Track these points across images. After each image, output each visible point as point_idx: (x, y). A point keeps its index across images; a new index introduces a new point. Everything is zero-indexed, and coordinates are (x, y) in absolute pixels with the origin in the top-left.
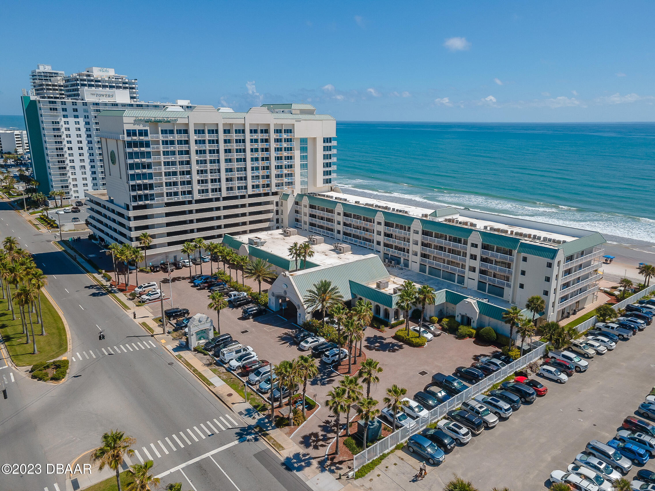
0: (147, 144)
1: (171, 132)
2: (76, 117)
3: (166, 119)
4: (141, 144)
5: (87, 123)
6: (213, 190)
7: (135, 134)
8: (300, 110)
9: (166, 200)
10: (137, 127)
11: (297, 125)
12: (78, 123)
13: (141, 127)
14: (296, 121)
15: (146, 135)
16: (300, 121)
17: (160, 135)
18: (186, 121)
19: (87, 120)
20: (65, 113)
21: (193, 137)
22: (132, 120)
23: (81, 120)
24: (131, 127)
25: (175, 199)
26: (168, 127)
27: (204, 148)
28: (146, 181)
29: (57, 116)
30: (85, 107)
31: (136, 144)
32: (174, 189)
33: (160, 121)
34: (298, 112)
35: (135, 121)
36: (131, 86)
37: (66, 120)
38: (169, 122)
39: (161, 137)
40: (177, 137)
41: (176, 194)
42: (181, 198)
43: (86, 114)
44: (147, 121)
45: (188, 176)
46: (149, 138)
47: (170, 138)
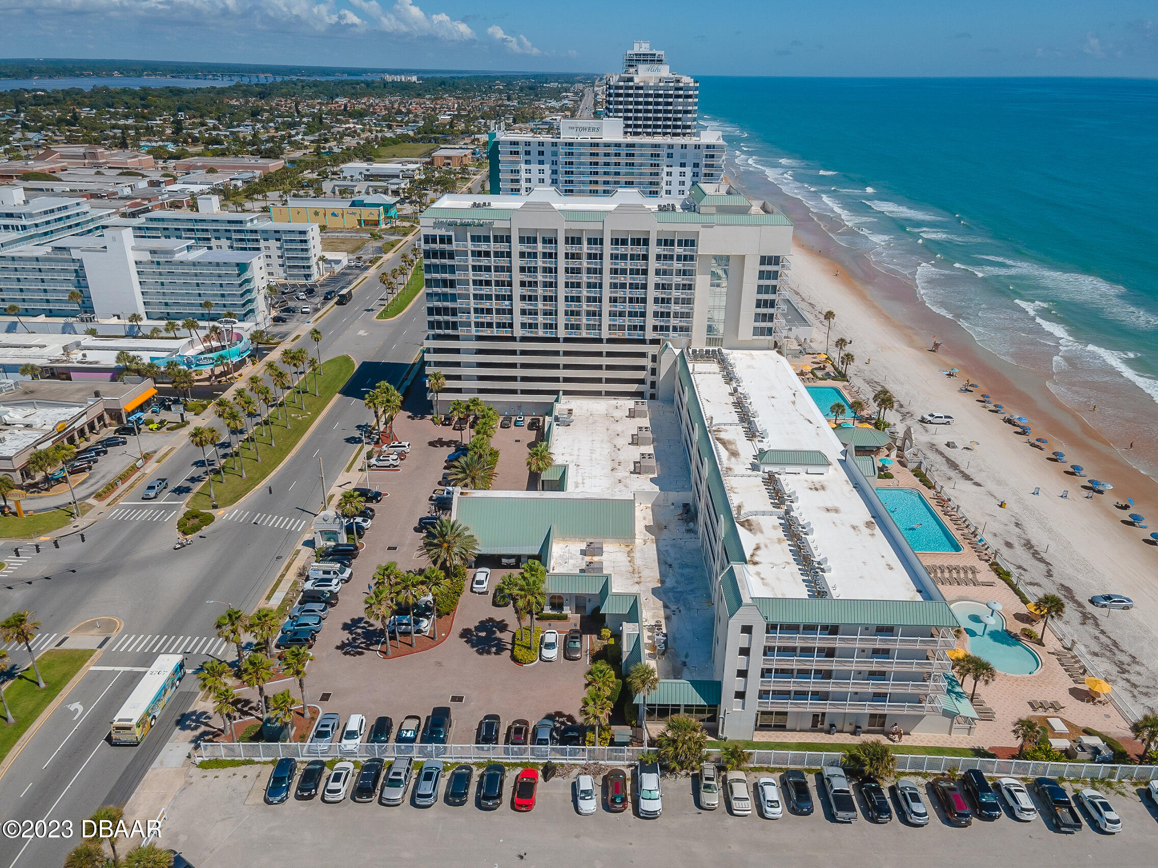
0: (451, 255)
1: (487, 239)
2: (541, 162)
3: (476, 221)
4: (443, 254)
5: (554, 172)
6: (546, 326)
7: (434, 241)
8: (717, 207)
9: (474, 331)
10: (439, 232)
11: (703, 232)
12: (541, 171)
13: (443, 232)
14: (703, 227)
15: (450, 241)
16: (712, 227)
17: (470, 243)
18: (506, 225)
19: (554, 167)
20: (528, 158)
21: (517, 247)
22: (431, 222)
23: (547, 167)
24: (431, 232)
25: (487, 332)
26: (481, 232)
27: (533, 265)
28: (446, 304)
29: (517, 162)
30: (554, 149)
31: (435, 254)
32: (486, 319)
33: (469, 225)
34: (713, 210)
35: (435, 223)
36: (686, 93)
37: (528, 167)
38: (482, 225)
39: (470, 246)
40: (493, 247)
41: (490, 325)
42: (495, 332)
43: (554, 158)
44: (450, 224)
45: (507, 303)
46: (454, 246)
47: (483, 247)
